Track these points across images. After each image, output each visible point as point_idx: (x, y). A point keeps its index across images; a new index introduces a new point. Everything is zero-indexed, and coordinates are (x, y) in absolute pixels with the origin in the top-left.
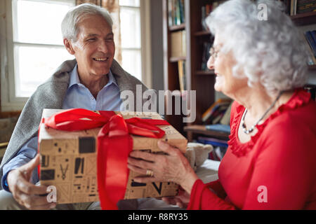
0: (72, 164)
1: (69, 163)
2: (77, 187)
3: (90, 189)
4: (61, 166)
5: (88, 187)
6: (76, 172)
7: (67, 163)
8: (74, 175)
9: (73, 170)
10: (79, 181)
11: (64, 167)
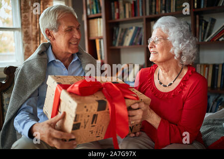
0: (91, 118)
1: (89, 118)
2: (90, 133)
3: (98, 133)
4: (85, 120)
5: (97, 132)
6: (92, 123)
7: (88, 118)
8: (91, 125)
9: (91, 123)
10: (93, 129)
11: (86, 121)
